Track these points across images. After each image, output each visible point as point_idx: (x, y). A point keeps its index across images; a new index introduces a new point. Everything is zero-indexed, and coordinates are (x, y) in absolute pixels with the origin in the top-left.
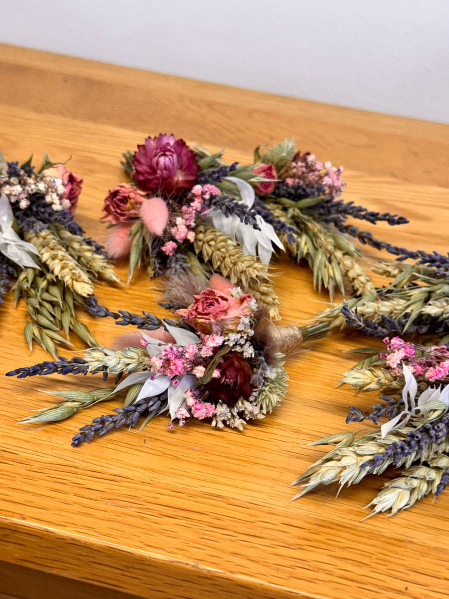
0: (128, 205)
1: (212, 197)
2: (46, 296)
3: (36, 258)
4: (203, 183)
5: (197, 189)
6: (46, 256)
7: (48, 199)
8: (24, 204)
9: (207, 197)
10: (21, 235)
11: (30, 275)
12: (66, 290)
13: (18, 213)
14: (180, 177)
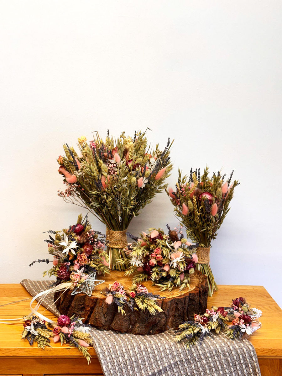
0: (58, 330)
1: (75, 324)
2: (41, 339)
3: (38, 333)
4: (72, 322)
5: (72, 323)
6: (40, 333)
7: (40, 322)
8: (36, 324)
9: (74, 324)
10: (35, 330)
11: (38, 336)
12: (44, 338)
13: (35, 326)
14: (67, 322)
